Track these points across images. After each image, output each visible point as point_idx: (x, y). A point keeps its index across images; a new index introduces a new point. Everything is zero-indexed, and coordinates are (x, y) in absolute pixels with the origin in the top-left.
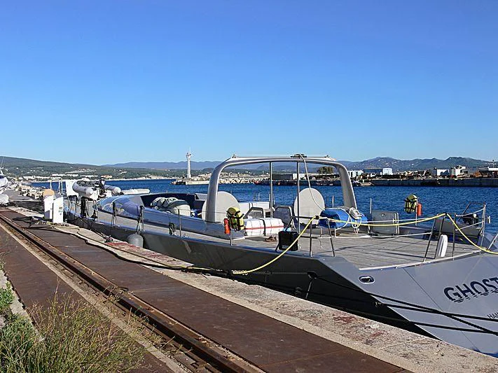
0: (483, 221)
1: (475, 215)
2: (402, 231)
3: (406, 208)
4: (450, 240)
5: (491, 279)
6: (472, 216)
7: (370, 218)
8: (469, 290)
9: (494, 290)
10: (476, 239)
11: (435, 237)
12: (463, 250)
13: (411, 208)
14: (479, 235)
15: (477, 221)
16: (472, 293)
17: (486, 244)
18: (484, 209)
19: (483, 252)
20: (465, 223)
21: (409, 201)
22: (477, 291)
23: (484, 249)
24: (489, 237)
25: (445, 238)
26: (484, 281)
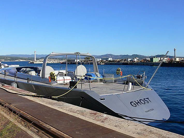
0: (144, 78)
1: (141, 76)
2: (115, 81)
3: (117, 73)
4: (132, 85)
5: (147, 98)
6: (140, 76)
7: (103, 76)
8: (139, 102)
9: (147, 102)
10: (142, 84)
11: (127, 83)
12: (137, 88)
13: (119, 73)
14: (142, 83)
15: (142, 77)
16: (140, 103)
17: (145, 86)
18: (144, 73)
19: (144, 89)
20: (138, 78)
21: (118, 70)
22: (141, 103)
23: (144, 88)
24: (146, 83)
25: (131, 83)
26: (144, 99)
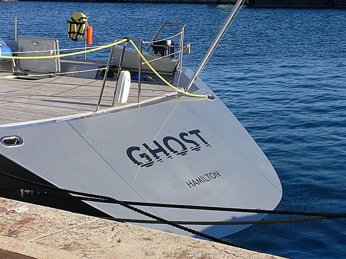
0: (181, 51)
1: (169, 43)
2: (65, 68)
3: (70, 33)
5: (191, 133)
6: (165, 43)
7: (15, 49)
8: (161, 149)
9: (194, 146)
10: (171, 76)
11: (112, 74)
12: (152, 92)
13: (78, 33)
14: (175, 71)
15: (172, 50)
16: (165, 152)
17: (184, 84)
18: (182, 33)
19: (180, 95)
20: (156, 53)
21: (75, 23)
22: (172, 150)
23: (182, 91)
24: (189, 72)
25: (127, 75)
26: (182, 135)
